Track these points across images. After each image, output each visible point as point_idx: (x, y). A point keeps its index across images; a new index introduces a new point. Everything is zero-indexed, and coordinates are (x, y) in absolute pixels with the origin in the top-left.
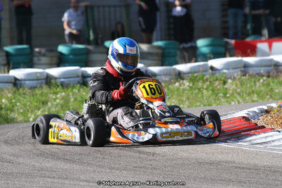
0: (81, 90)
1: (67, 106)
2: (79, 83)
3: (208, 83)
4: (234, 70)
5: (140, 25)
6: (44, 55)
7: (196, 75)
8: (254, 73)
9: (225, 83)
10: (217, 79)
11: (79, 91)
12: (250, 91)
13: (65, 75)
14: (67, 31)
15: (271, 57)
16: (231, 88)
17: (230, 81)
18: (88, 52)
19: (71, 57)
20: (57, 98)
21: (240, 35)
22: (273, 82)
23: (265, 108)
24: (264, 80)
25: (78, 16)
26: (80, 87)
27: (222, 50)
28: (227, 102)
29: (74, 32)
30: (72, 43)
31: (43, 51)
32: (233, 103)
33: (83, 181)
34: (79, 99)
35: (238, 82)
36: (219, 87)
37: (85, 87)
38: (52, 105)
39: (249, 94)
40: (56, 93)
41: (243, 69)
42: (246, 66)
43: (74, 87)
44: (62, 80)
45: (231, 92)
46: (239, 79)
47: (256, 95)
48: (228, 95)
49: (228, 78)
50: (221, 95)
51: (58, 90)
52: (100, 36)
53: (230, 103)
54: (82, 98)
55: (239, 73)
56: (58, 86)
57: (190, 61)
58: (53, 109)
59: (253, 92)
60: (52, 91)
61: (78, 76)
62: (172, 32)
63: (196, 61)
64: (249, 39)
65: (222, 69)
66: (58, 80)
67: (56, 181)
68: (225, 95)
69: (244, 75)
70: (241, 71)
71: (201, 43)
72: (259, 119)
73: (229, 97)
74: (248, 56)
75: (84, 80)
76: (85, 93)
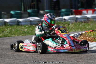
1: (11, 33)
2: (16, 24)
3: (63, 25)
4: (72, 20)
6: (5, 15)
7: (59, 22)
8: (80, 21)
9: (69, 25)
11: (16, 27)
12: (78, 28)
13: (11, 21)
15: (86, 15)
17: (71, 24)
18: (21, 14)
19: (15, 15)
20: (8, 30)
22: (86, 25)
23: (80, 33)
24: (83, 24)
26: (17, 26)
31: (5, 13)
34: (16, 30)
35: (73, 24)
36: (67, 26)
37: (18, 26)
38: (6, 32)
39: (77, 29)
42: (77, 18)
43: (14, 26)
44: (10, 23)
45: (71, 28)
47: (80, 29)
48: (70, 29)
51: (9, 27)
52: (26, 8)
54: (17, 30)
55: (74, 21)
56: (8, 26)
58: (6, 34)
59: (79, 28)
60: (6, 27)
61: (16, 22)
65: (68, 20)
66: (8, 23)
67: (2, 59)
68: (69, 29)
69: (76, 22)
70: (75, 21)
72: (78, 37)
73: (70, 30)
74: (78, 15)
75: (18, 23)
76: (18, 28)
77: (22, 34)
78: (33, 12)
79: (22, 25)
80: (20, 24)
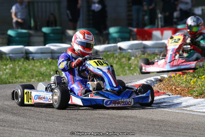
0: (25, 63)
1: (14, 75)
2: (23, 57)
3: (117, 59)
4: (136, 51)
5: (68, 16)
7: (108, 53)
8: (151, 52)
9: (129, 59)
10: (124, 57)
11: (23, 63)
13: (12, 52)
14: (15, 19)
15: (163, 41)
16: (134, 63)
17: (133, 58)
18: (29, 35)
19: (17, 39)
20: (7, 68)
21: (141, 25)
23: (159, 77)
25: (22, 9)
26: (24, 61)
27: (127, 35)
28: (131, 73)
29: (20, 20)
30: (18, 28)
32: (135, 74)
33: (26, 129)
34: (23, 69)
35: (138, 59)
36: (125, 62)
37: (28, 61)
38: (3, 73)
40: (6, 65)
41: (142, 50)
42: (145, 47)
43: (19, 61)
44: (11, 55)
45: (133, 66)
46: (139, 57)
48: (132, 68)
49: (132, 56)
50: (127, 68)
51: (8, 62)
52: (39, 24)
53: (133, 74)
54: (25, 68)
55: (140, 52)
56: (8, 60)
57: (104, 43)
58: (4, 77)
60: (3, 63)
61: (22, 53)
62: (91, 22)
63: (108, 44)
64: (147, 28)
65: (127, 49)
66: (7, 55)
67: (6, 128)
68: (129, 68)
69: (144, 54)
70: (142, 51)
71: (112, 30)
72: (154, 86)
73: (132, 70)
74: (146, 40)
75: (27, 56)
76: (28, 65)
77: (37, 78)
78: (53, 32)
79: (35, 59)
80: (31, 58)
